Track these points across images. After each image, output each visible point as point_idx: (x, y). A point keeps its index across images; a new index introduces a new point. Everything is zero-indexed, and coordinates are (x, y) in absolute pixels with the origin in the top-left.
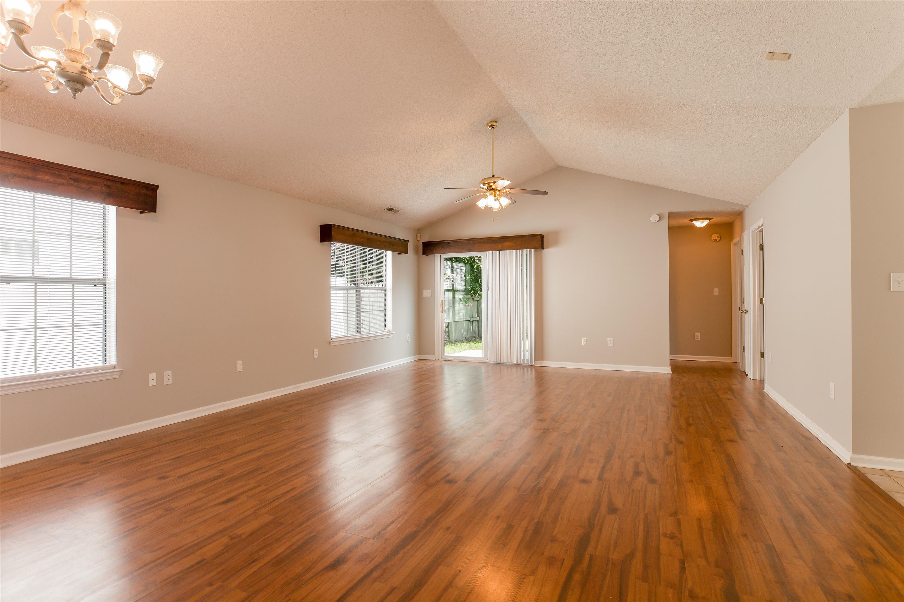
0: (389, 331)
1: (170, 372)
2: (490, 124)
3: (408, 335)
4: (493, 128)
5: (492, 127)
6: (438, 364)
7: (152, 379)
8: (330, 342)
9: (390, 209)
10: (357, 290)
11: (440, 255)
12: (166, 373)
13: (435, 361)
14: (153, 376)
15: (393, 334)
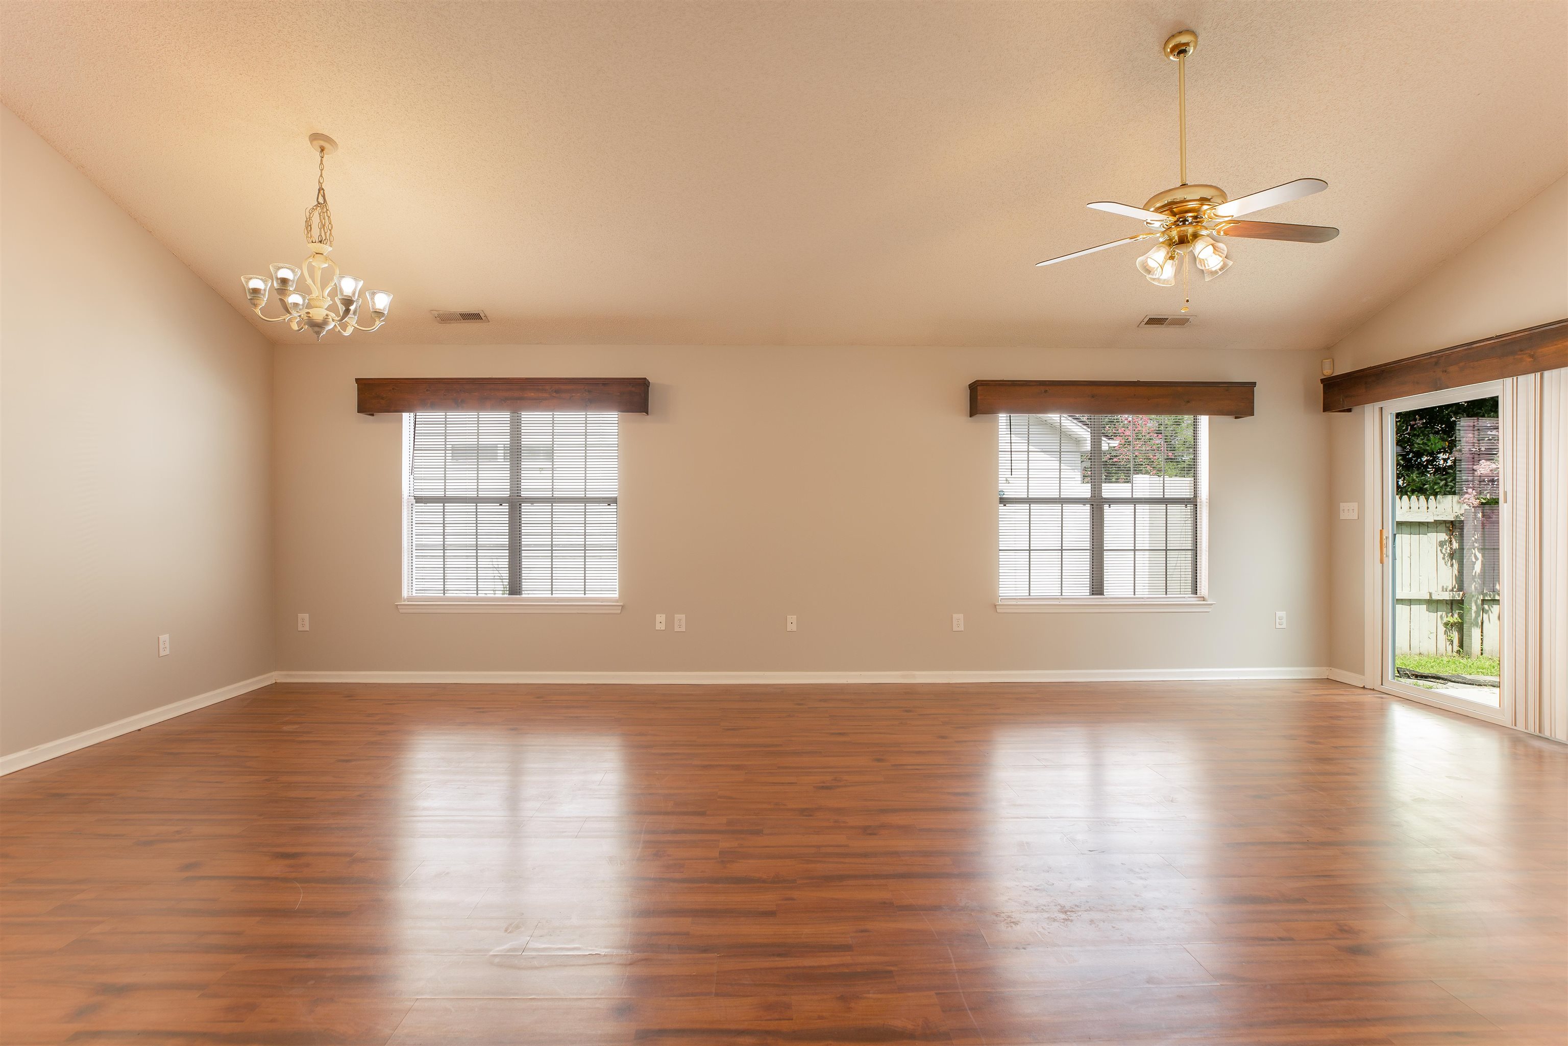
0: (1203, 597)
1: (683, 617)
2: (1170, 46)
3: (1282, 614)
4: (1183, 52)
5: (1181, 50)
6: (1368, 698)
7: (660, 621)
8: (995, 606)
9: (1154, 321)
10: (1093, 505)
11: (1378, 405)
12: (677, 616)
13: (1362, 689)
14: (661, 618)
15: (1212, 604)
